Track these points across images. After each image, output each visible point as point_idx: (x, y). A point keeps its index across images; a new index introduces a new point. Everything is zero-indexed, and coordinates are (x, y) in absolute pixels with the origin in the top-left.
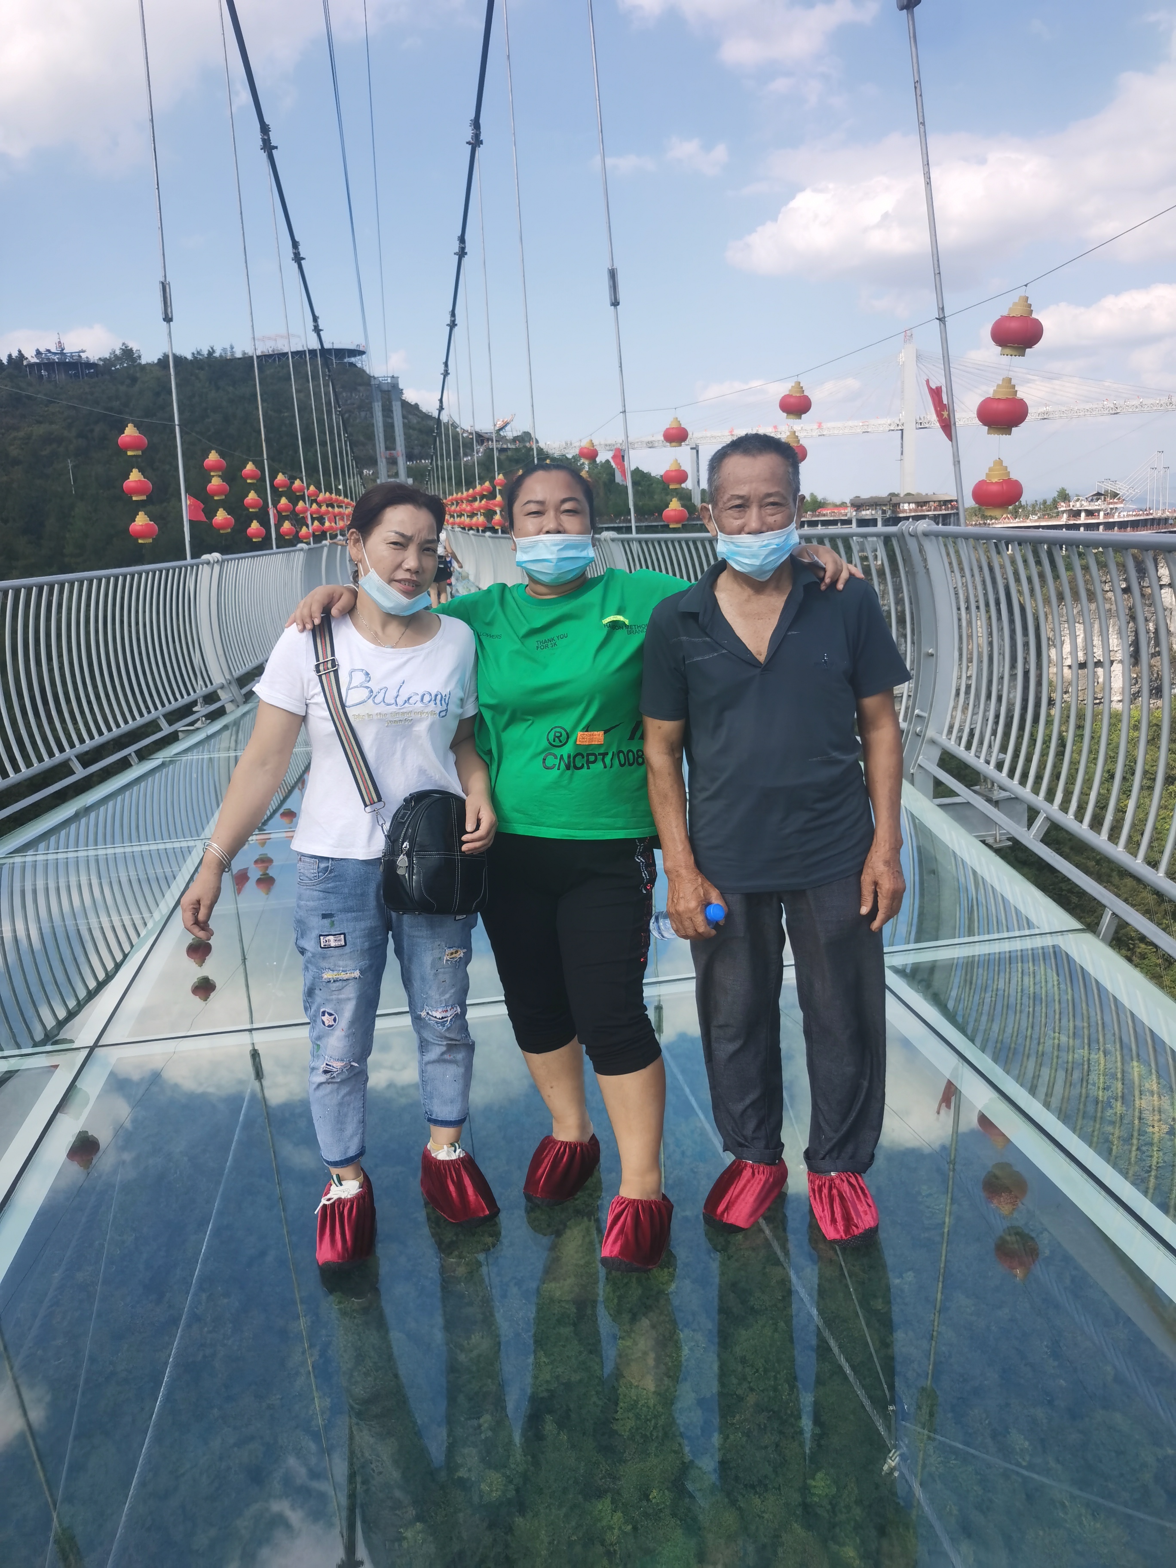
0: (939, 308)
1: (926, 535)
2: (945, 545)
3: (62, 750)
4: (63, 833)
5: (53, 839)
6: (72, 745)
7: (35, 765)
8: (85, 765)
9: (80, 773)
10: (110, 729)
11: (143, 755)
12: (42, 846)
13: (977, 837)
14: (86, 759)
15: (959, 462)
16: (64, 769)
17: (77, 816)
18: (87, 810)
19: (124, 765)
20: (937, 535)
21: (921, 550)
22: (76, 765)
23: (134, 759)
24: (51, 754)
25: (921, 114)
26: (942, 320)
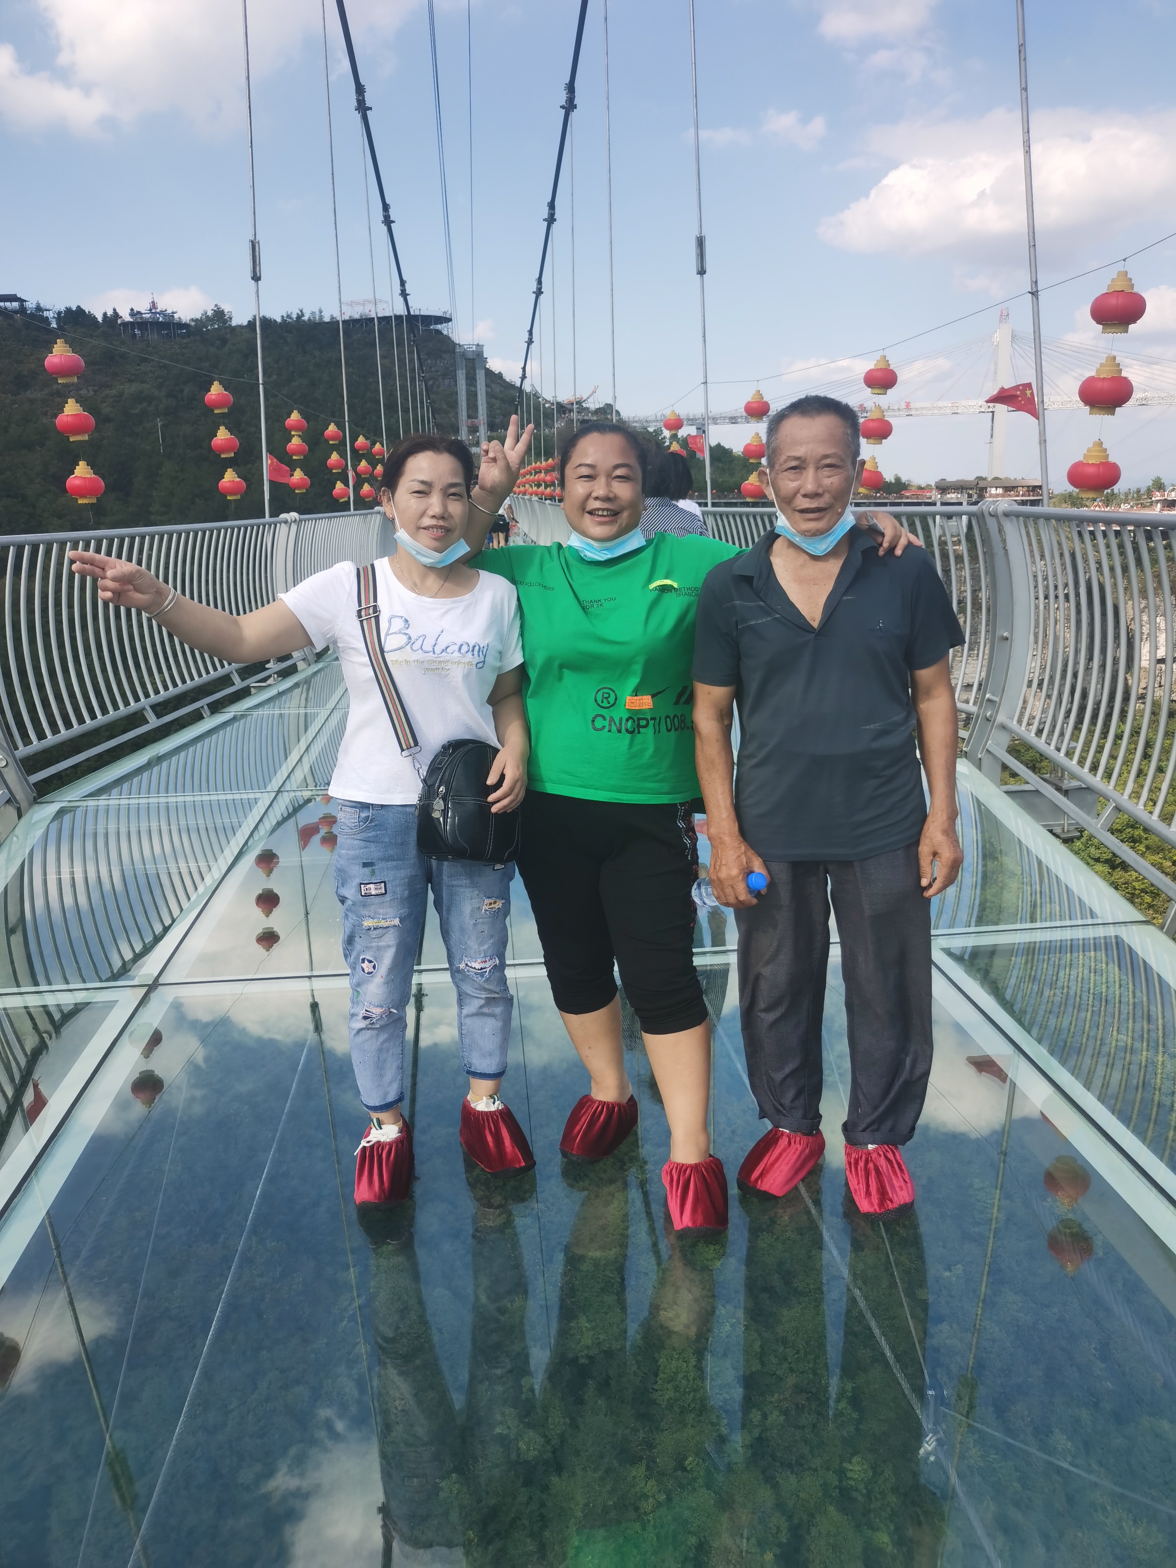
0: (1032, 281)
1: (1007, 515)
2: (1026, 527)
3: (137, 699)
4: (136, 780)
5: (126, 786)
6: (147, 696)
7: (111, 713)
8: (159, 716)
9: (153, 722)
10: (184, 681)
11: (216, 708)
12: (115, 791)
13: (1044, 826)
14: (160, 709)
15: (1045, 441)
16: (137, 719)
17: (149, 765)
18: (160, 759)
19: (196, 717)
20: (1017, 515)
21: (1001, 530)
22: (150, 716)
23: (206, 712)
24: (127, 703)
25: (1023, 80)
26: (1034, 294)
